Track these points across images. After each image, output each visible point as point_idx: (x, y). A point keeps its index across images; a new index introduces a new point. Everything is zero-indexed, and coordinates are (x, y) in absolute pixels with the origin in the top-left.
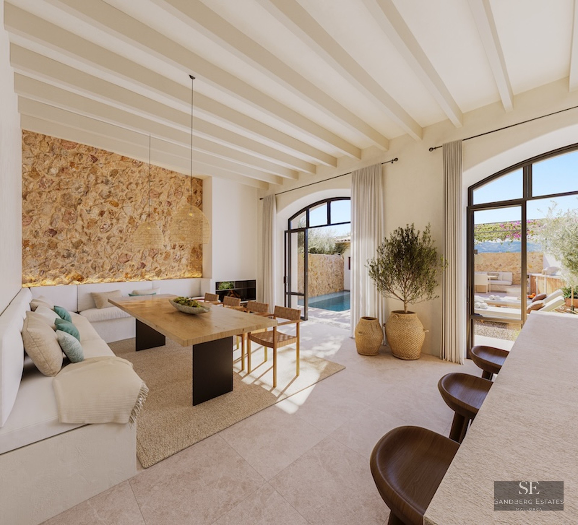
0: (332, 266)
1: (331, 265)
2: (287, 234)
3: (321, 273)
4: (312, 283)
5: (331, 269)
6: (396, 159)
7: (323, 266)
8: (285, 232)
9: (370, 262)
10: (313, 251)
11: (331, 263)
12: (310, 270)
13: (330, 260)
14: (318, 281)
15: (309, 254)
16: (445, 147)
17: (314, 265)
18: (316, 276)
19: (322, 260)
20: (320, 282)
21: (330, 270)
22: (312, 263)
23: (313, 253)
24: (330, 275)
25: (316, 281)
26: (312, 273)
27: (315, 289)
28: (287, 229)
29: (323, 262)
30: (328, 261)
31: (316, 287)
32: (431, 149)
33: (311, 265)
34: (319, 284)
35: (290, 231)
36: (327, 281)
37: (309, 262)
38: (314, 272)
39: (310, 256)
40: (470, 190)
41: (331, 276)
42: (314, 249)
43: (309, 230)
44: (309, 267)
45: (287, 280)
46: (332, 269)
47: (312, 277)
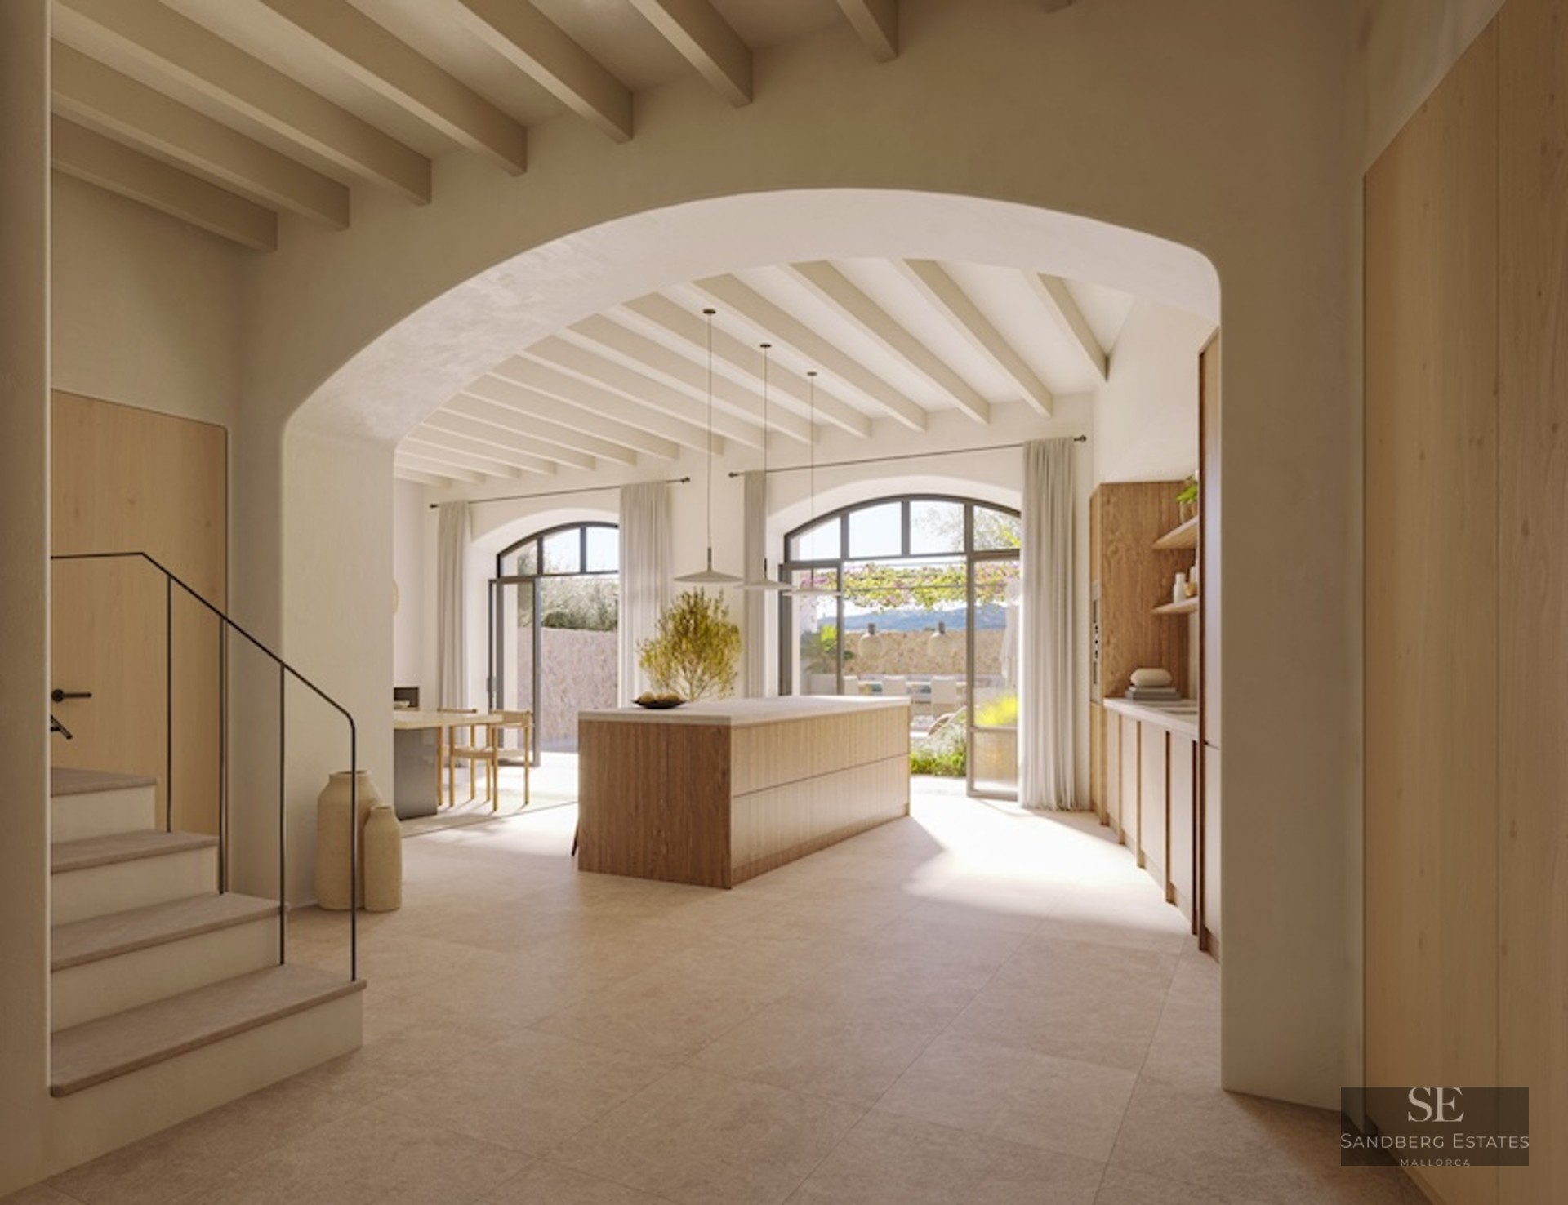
0: (605, 661)
1: (602, 657)
2: (495, 586)
3: (574, 680)
4: (550, 705)
5: (602, 668)
6: (688, 479)
7: (580, 660)
8: (491, 582)
9: (642, 645)
10: (557, 621)
11: (603, 652)
12: (547, 670)
13: (599, 645)
14: (566, 700)
15: (544, 629)
16: (749, 475)
17: (555, 658)
18: (562, 687)
19: (578, 646)
20: (574, 702)
21: (599, 670)
22: (550, 652)
23: (553, 626)
24: (599, 686)
25: (562, 700)
26: (551, 677)
27: (559, 720)
28: (494, 576)
29: (580, 651)
30: (594, 647)
31: (562, 714)
32: (732, 475)
33: (549, 658)
34: (570, 706)
35: (500, 580)
36: (592, 700)
37: (544, 650)
38: (555, 675)
39: (546, 636)
40: (788, 537)
41: (603, 687)
42: (559, 616)
43: (543, 579)
44: (544, 663)
45: (495, 685)
46: (606, 669)
47: (552, 689)
